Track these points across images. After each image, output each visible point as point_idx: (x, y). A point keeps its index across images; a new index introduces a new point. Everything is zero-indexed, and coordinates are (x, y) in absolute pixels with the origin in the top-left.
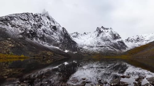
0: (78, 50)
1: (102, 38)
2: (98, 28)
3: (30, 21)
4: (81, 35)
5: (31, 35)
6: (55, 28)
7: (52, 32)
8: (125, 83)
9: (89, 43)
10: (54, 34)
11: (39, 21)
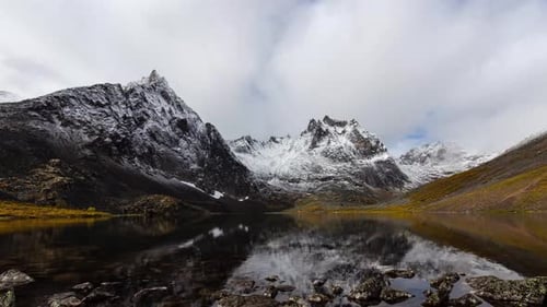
0: (252, 190)
1: (325, 153)
2: (313, 121)
3: (115, 109)
4: (263, 144)
5: (115, 148)
6: (183, 126)
7: (176, 137)
8: (397, 294)
9: (286, 170)
10: (183, 143)
11: (138, 105)
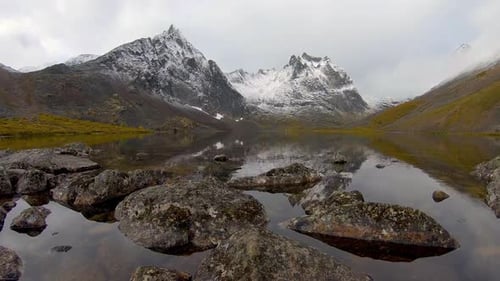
0: (246, 113)
1: (304, 83)
2: (293, 57)
4: (253, 76)
5: (148, 84)
6: (192, 64)
7: (187, 72)
9: (272, 96)
10: (192, 76)
11: (162, 51)
